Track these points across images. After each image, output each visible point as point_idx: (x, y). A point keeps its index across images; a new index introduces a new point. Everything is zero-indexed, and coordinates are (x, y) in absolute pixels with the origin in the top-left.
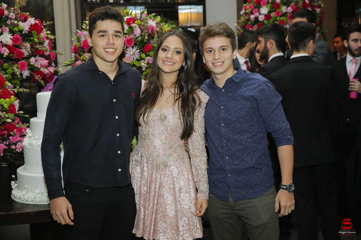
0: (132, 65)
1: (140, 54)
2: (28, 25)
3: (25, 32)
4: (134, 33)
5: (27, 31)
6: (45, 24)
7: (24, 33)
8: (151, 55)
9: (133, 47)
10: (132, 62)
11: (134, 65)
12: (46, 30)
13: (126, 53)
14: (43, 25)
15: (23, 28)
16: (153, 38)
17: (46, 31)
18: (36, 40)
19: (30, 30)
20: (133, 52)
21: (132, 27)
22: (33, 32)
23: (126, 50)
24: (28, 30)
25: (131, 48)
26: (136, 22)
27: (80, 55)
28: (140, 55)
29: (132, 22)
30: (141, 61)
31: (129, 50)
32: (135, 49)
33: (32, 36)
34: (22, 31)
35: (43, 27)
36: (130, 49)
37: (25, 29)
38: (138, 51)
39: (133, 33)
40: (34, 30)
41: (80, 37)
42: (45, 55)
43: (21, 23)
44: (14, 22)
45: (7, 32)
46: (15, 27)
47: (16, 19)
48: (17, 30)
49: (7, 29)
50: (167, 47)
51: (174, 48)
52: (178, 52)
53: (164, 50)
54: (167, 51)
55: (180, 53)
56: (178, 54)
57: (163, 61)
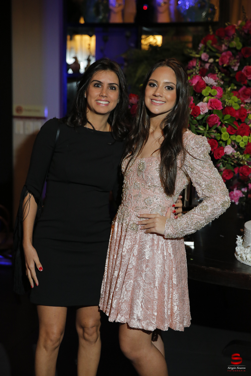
53: (152, 85)
57: (151, 99)
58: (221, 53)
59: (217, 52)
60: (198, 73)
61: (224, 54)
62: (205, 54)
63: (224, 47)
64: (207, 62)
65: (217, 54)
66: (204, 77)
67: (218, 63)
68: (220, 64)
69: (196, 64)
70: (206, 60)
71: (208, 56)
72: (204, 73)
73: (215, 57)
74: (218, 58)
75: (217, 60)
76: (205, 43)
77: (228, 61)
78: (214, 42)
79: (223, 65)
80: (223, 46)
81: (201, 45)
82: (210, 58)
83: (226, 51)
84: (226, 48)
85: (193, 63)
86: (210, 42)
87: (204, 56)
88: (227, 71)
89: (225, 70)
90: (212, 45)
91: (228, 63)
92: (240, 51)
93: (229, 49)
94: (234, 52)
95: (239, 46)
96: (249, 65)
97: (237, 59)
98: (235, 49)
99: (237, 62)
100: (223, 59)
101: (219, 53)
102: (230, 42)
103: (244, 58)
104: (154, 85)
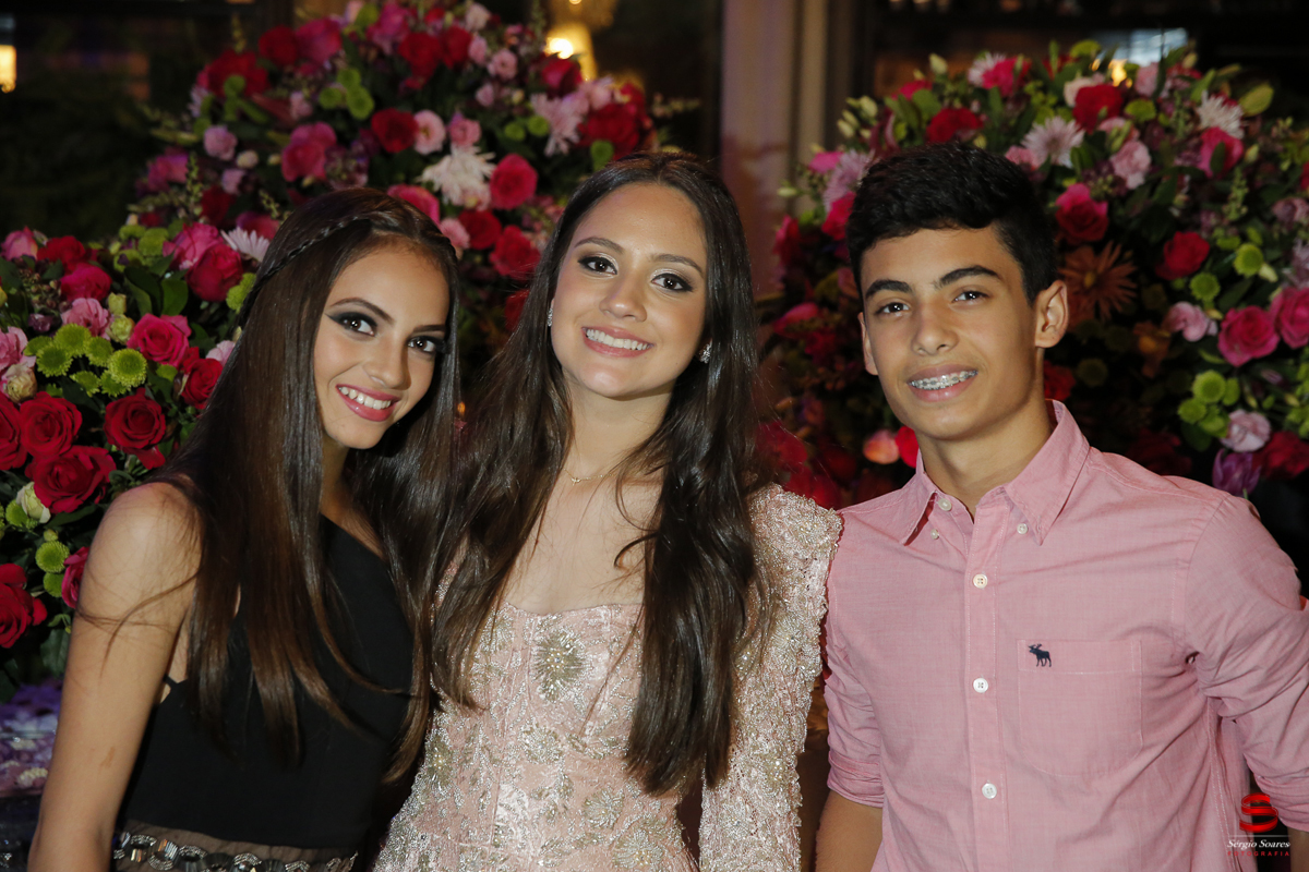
0: (1084, 342)
1: (1133, 286)
2: (573, 114)
3: (557, 145)
4: (1111, 170)
5: (567, 140)
7: (550, 149)
8: (1198, 295)
9: (1098, 248)
10: (1088, 326)
11: (1095, 346)
15: (550, 124)
16: (1222, 198)
17: (663, 144)
19: (581, 138)
20: (1101, 269)
21: (1103, 135)
22: (596, 146)
24: (575, 138)
25: (1086, 253)
26: (1130, 109)
27: (815, 278)
28: (1138, 291)
29: (1103, 111)
30: (1139, 325)
31: (1075, 264)
32: (1108, 256)
34: (545, 140)
35: (648, 124)
36: (1079, 259)
37: (556, 131)
38: (1127, 269)
39: (1105, 169)
40: (603, 136)
41: (821, 179)
43: (540, 103)
44: (510, 97)
45: (469, 142)
46: (510, 119)
47: (520, 81)
48: (520, 135)
49: (473, 130)
50: (611, 251)
51: (652, 256)
52: (675, 283)
53: (592, 265)
54: (609, 270)
55: (687, 287)
56: (675, 294)
57: (587, 329)
58: (287, 129)
59: (267, 126)
60: (198, 211)
61: (302, 133)
62: (220, 130)
63: (297, 105)
64: (231, 164)
65: (272, 135)
66: (227, 233)
67: (277, 167)
68: (288, 175)
69: (187, 176)
70: (227, 156)
71: (234, 141)
72: (223, 212)
73: (264, 148)
74: (274, 147)
75: (273, 159)
76: (215, 85)
77: (320, 163)
78: (254, 84)
79: (300, 179)
80: (295, 99)
81: (200, 97)
82: (241, 148)
83: (307, 120)
84: (307, 109)
85: (168, 167)
86: (236, 81)
87: (215, 139)
90: (245, 94)
92: (368, 121)
93: (319, 114)
94: (342, 126)
95: (360, 104)
96: (408, 182)
97: (359, 156)
98: (345, 114)
99: (359, 170)
100: (300, 154)
101: (278, 130)
102: (319, 86)
103: (387, 156)
104: (602, 265)
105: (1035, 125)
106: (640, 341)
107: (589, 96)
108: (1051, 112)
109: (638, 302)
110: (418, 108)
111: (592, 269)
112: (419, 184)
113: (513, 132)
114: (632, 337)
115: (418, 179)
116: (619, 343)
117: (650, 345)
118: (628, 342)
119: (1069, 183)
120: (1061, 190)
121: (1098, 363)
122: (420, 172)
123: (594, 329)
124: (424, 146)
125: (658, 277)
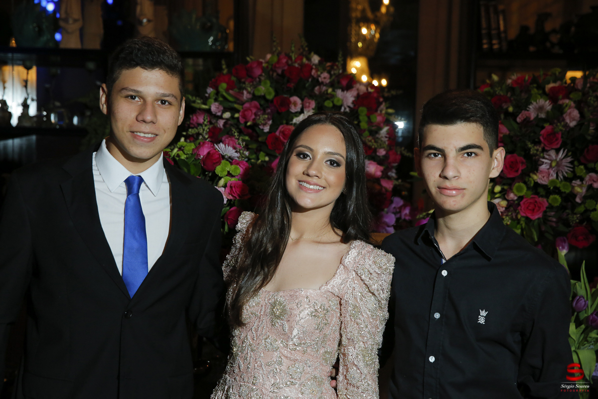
0: (552, 188)
1: (572, 166)
2: (352, 96)
3: (345, 109)
4: (564, 120)
5: (349, 107)
6: (386, 95)
7: (342, 110)
9: (558, 151)
10: (553, 181)
11: (557, 191)
12: (388, 105)
13: (540, 163)
14: (383, 97)
15: (342, 100)
17: (387, 108)
18: (364, 125)
19: (355, 106)
20: (558, 160)
21: (561, 106)
22: (360, 109)
23: (542, 155)
24: (352, 106)
25: (553, 153)
26: (571, 96)
28: (574, 168)
29: (561, 97)
30: (574, 182)
31: (547, 157)
32: (561, 155)
33: (357, 118)
34: (340, 107)
35: (381, 100)
36: (549, 155)
37: (345, 103)
38: (569, 159)
39: (561, 120)
40: (363, 105)
42: (379, 156)
43: (339, 92)
44: (327, 90)
45: (311, 108)
46: (327, 99)
47: (332, 85)
48: (331, 105)
49: (313, 104)
50: (309, 151)
51: (325, 153)
52: (334, 163)
53: (302, 156)
54: (308, 158)
55: (338, 165)
56: (333, 167)
57: (300, 181)
58: (242, 104)
59: (235, 102)
60: (207, 137)
61: (247, 105)
62: (217, 104)
63: (246, 95)
64: (221, 117)
65: (236, 106)
66: (217, 144)
67: (238, 118)
68: (242, 121)
69: (203, 122)
70: (219, 114)
71: (221, 108)
72: (216, 136)
73: (233, 110)
74: (237, 111)
75: (237, 115)
76: (216, 87)
77: (253, 117)
78: (230, 87)
79: (246, 123)
80: (245, 92)
81: (210, 90)
82: (224, 111)
83: (249, 100)
84: (250, 96)
85: (197, 118)
86: (224, 85)
87: (214, 107)
88: (253, 131)
89: (250, 131)
90: (227, 90)
91: (254, 120)
92: (272, 101)
93: (255, 97)
94: (263, 102)
95: (270, 94)
96: (287, 123)
97: (268, 114)
98: (264, 97)
99: (269, 119)
100: (246, 113)
101: (238, 104)
102: (255, 87)
103: (279, 113)
104: (305, 156)
105: (533, 102)
106: (320, 186)
107: (358, 90)
108: (539, 96)
109: (319, 171)
110: (292, 95)
111: (301, 158)
112: (292, 124)
113: (328, 104)
114: (317, 185)
115: (291, 123)
116: (312, 187)
117: (324, 188)
118: (316, 186)
119: (546, 125)
120: (543, 128)
121: (557, 197)
122: (292, 120)
123: (302, 181)
124: (293, 110)
125: (327, 161)
